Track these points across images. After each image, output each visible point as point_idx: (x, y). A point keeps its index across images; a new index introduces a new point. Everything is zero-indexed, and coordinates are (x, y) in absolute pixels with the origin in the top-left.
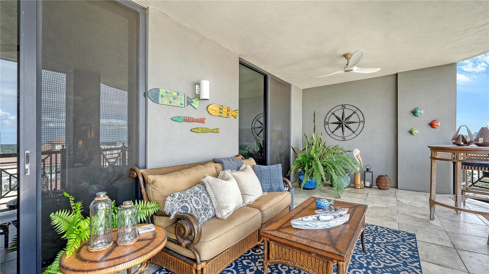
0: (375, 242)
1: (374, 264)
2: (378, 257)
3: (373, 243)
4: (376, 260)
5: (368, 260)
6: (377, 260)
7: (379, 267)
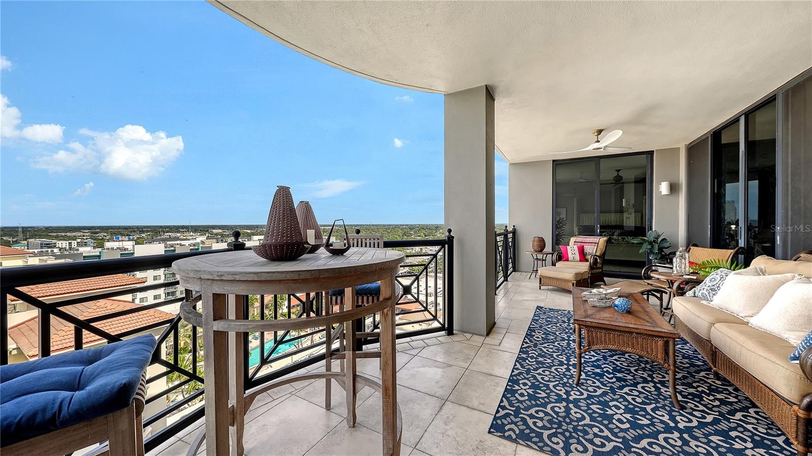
0: (564, 404)
1: (562, 369)
2: (558, 377)
3: (567, 401)
4: (560, 374)
5: (569, 374)
6: (558, 374)
7: (556, 367)
